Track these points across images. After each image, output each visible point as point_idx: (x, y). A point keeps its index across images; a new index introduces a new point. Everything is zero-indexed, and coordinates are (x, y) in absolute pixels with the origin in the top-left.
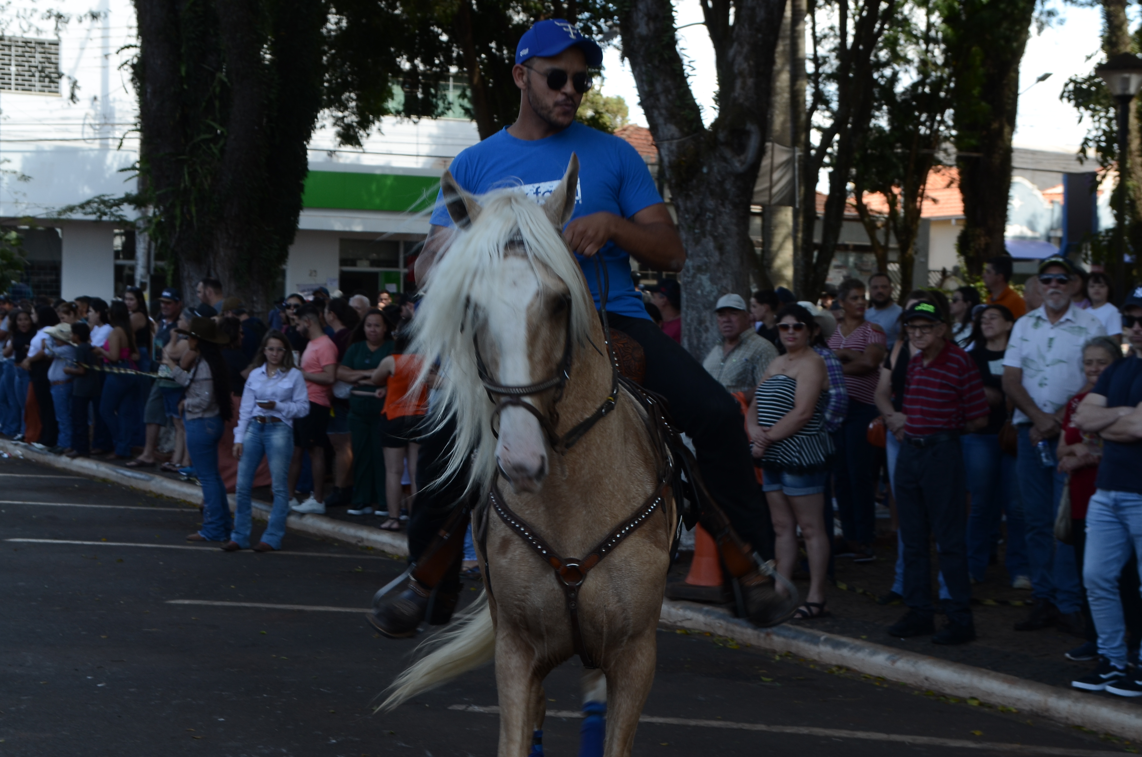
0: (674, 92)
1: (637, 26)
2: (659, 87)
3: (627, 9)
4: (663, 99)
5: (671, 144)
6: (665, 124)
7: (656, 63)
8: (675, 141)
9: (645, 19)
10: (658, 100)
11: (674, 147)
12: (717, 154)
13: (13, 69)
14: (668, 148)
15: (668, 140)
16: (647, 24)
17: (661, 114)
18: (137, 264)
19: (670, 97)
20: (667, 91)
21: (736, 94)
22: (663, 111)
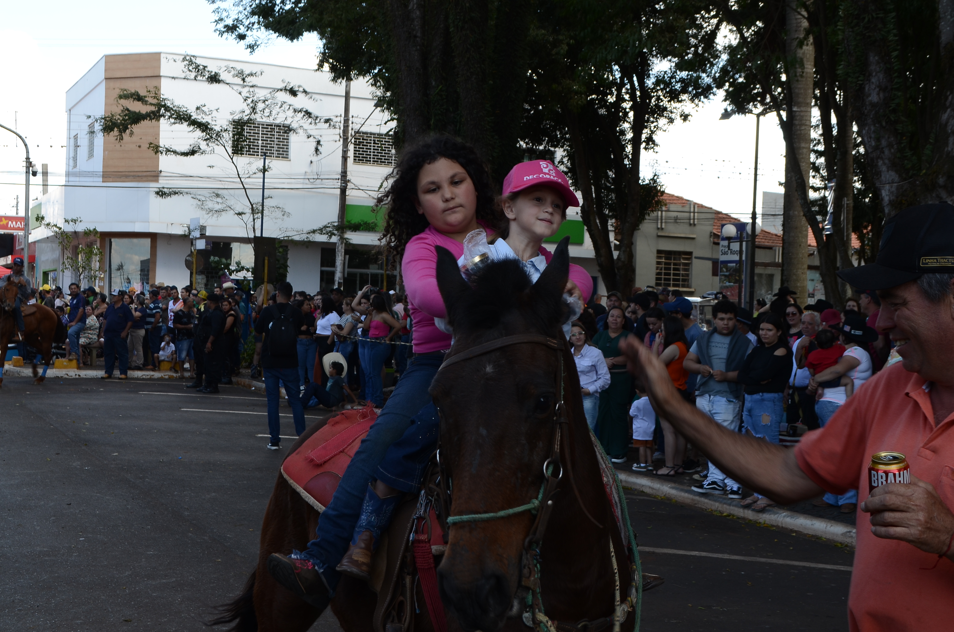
0: (895, 146)
1: (869, 95)
2: (884, 143)
3: (861, 82)
4: (887, 152)
5: (892, 187)
6: (888, 171)
7: (884, 124)
8: (896, 184)
9: (877, 89)
10: (883, 152)
11: (894, 189)
12: (934, 195)
13: (260, 142)
14: (889, 190)
15: (889, 183)
16: (878, 94)
17: (884, 164)
18: (336, 270)
19: (892, 150)
20: (890, 146)
21: (950, 149)
22: (887, 161)
